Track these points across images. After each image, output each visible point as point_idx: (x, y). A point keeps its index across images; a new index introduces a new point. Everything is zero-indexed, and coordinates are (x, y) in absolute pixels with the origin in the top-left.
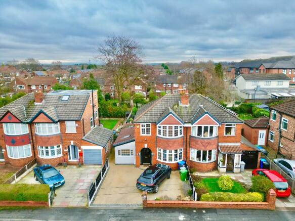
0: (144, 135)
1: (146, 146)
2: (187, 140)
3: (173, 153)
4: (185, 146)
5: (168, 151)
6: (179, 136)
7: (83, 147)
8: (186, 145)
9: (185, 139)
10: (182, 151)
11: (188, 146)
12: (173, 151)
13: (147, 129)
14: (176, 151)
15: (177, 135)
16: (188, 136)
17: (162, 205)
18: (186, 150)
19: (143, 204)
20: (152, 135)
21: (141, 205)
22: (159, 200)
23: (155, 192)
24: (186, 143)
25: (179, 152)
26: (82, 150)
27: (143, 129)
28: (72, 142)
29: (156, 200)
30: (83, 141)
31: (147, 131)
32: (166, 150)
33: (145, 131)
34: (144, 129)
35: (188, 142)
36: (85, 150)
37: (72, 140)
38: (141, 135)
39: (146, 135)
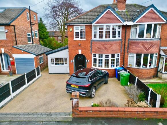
0: (77, 39)
1: (80, 52)
2: (125, 45)
3: (110, 58)
4: (122, 51)
5: (104, 56)
6: (117, 38)
7: (15, 56)
8: (124, 50)
9: (123, 43)
10: (119, 57)
11: (126, 51)
12: (110, 56)
13: (81, 32)
14: (113, 56)
15: (115, 37)
16: (127, 39)
17: (103, 115)
18: (124, 56)
19: (73, 113)
20: (87, 40)
21: (69, 114)
22: (98, 106)
23: (91, 97)
24: (124, 47)
25: (116, 57)
26: (13, 58)
27: (76, 33)
28: (3, 50)
29: (92, 106)
30: (14, 49)
31: (81, 35)
32: (102, 55)
33: (78, 35)
34: (78, 33)
35: (126, 47)
36: (17, 59)
37: (3, 47)
38: (75, 39)
39: (80, 39)
